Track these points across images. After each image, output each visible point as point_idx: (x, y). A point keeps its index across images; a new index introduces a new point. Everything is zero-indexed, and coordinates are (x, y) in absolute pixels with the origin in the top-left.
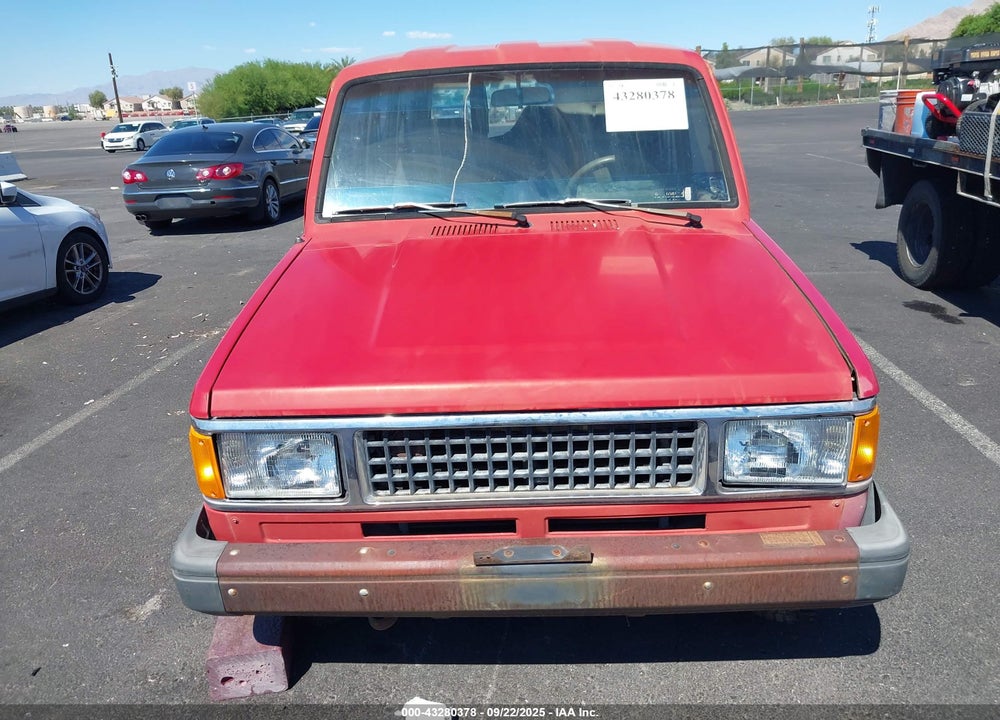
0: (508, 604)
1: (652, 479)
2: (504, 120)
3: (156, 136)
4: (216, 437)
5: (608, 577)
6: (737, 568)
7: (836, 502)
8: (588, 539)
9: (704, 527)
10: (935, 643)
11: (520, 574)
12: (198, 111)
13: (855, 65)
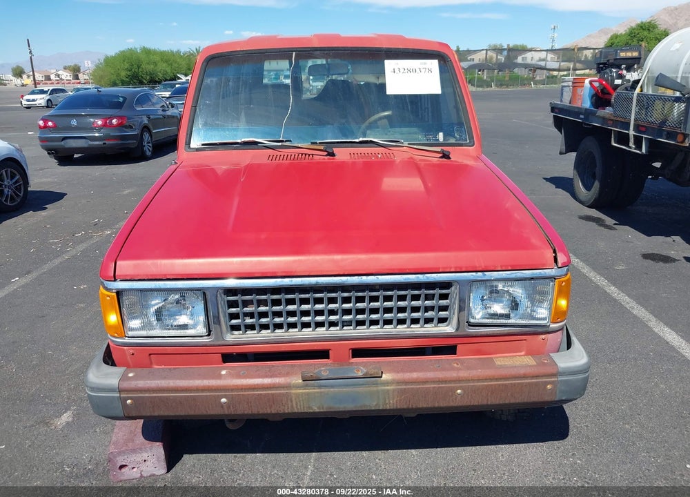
0: (325, 407)
1: (422, 321)
2: (308, 93)
3: (61, 98)
4: (119, 293)
5: (392, 387)
6: (479, 380)
7: (543, 336)
8: (378, 362)
9: (456, 354)
10: (605, 432)
11: (332, 386)
12: (92, 81)
13: (543, 64)
